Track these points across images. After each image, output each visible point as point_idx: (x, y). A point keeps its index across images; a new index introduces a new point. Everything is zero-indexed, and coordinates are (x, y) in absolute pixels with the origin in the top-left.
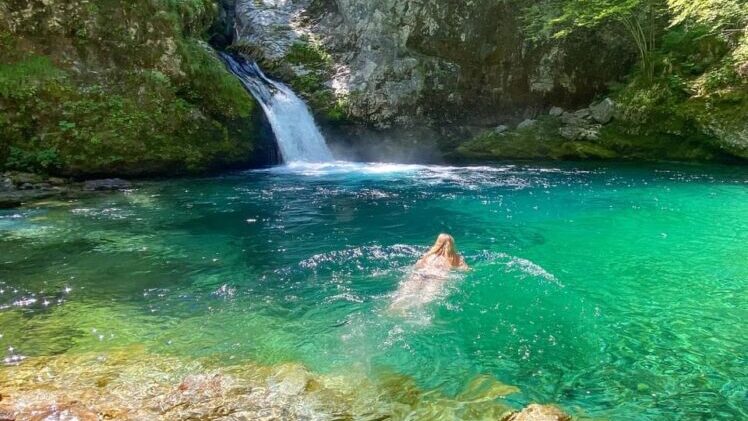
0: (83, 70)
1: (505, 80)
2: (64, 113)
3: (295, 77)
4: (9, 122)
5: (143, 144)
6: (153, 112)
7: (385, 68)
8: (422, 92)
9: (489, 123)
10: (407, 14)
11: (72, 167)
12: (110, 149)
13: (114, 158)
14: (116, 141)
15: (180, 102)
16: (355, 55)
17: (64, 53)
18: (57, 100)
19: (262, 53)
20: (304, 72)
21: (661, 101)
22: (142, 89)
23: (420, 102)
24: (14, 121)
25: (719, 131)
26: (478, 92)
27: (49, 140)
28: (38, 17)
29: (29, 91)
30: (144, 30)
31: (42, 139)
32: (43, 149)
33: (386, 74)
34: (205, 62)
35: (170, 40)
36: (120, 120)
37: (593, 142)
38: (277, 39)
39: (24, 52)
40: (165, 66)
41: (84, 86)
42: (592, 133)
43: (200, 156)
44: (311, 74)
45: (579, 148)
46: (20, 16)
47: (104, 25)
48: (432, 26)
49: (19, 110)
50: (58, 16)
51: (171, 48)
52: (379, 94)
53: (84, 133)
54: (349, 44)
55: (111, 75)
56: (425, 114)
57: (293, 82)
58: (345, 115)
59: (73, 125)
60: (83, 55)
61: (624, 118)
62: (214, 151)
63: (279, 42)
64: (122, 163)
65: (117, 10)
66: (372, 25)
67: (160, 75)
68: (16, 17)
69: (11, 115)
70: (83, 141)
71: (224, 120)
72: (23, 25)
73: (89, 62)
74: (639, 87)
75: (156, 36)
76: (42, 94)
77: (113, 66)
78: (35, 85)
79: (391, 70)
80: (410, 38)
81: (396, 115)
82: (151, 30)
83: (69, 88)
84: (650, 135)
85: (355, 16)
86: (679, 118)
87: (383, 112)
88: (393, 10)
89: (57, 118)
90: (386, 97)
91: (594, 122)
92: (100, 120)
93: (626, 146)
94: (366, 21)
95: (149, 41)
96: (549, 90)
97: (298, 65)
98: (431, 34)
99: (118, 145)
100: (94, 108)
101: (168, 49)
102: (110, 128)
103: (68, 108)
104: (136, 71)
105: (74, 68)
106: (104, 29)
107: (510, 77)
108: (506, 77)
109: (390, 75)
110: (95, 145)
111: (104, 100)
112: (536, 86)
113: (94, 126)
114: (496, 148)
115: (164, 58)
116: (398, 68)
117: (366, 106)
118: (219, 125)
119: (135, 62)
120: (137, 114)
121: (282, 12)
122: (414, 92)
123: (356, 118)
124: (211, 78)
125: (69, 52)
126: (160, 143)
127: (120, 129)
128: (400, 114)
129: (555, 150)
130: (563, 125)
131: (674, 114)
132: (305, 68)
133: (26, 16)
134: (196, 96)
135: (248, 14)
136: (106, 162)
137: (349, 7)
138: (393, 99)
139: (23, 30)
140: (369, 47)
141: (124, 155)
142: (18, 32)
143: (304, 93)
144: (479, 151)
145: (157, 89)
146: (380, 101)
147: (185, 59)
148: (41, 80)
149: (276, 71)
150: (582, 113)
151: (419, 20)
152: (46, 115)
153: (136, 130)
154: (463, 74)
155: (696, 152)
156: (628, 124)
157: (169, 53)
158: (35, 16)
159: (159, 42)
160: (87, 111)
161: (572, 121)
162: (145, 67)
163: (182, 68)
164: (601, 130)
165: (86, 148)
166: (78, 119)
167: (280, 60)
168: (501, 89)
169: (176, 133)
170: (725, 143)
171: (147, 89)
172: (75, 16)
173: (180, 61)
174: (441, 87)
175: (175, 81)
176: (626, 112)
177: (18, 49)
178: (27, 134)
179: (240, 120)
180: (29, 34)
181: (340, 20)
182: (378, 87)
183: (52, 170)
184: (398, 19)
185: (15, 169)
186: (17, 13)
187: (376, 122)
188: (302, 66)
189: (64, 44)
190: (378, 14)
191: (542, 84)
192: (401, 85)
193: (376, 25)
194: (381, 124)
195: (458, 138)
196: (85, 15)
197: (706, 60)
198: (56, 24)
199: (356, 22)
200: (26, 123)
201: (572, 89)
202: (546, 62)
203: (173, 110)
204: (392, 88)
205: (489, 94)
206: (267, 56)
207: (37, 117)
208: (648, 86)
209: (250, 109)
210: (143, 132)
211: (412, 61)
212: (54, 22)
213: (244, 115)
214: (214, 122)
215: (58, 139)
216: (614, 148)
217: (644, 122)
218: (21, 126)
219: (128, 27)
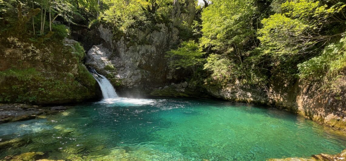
0: (46, 72)
1: (161, 76)
2: (40, 85)
3: (107, 74)
4: (19, 88)
5: (65, 94)
6: (68, 85)
7: (132, 73)
8: (141, 79)
9: (157, 86)
10: (138, 59)
11: (40, 102)
12: (55, 96)
13: (56, 99)
14: (57, 94)
15: (76, 82)
16: (124, 69)
17: (40, 67)
18: (38, 81)
19: (97, 67)
20: (109, 73)
21: (198, 84)
22: (65, 78)
23: (140, 81)
24: (20, 87)
25: (212, 92)
26: (154, 79)
27: (34, 94)
28: (32, 56)
29: (29, 79)
30: (68, 62)
31: (31, 93)
32: (31, 96)
33: (132, 74)
34: (84, 71)
35: (76, 65)
36: (59, 87)
37: (183, 93)
38: (102, 63)
39: (26, 66)
40: (73, 72)
41: (47, 77)
42: (183, 90)
43: (81, 97)
44: (111, 73)
45: (181, 94)
46: (27, 55)
47: (55, 59)
48: (144, 62)
49: (23, 84)
50: (40, 56)
51: (76, 67)
52: (130, 79)
53: (47, 91)
54: (122, 66)
55: (55, 74)
56: (141, 84)
57: (106, 75)
58: (121, 84)
59: (43, 89)
60: (46, 67)
61: (191, 87)
62: (85, 96)
63: (102, 64)
64: (58, 100)
65: (60, 55)
66: (129, 61)
67: (71, 74)
68: (25, 55)
69: (20, 86)
70: (46, 94)
71: (87, 86)
72: (27, 58)
73: (48, 69)
74: (193, 80)
75: (72, 63)
76: (33, 79)
77: (56, 71)
78: (31, 76)
79: (134, 73)
80: (138, 65)
81: (134, 85)
82: (70, 62)
83: (42, 78)
84: (197, 91)
85: (125, 59)
86: (203, 88)
87: (131, 84)
88: (135, 58)
89: (37, 87)
90: (132, 80)
91: (183, 87)
92: (52, 87)
93: (191, 94)
94: (128, 60)
95: (69, 65)
96: (171, 78)
97: (107, 71)
98: (144, 64)
99: (58, 95)
100: (50, 84)
101: (75, 67)
102: (55, 90)
103: (42, 84)
104: (64, 73)
105: (43, 71)
106: (55, 61)
107: (162, 75)
108: (161, 75)
109: (134, 74)
110: (50, 95)
111: (54, 81)
112: (168, 78)
113: (50, 89)
114: (161, 94)
115: (74, 69)
116: (136, 72)
117: (126, 82)
118: (86, 88)
119: (64, 70)
120: (64, 86)
121: (103, 56)
122: (139, 79)
123: (124, 85)
124: (85, 75)
125: (42, 66)
126: (70, 94)
127: (58, 90)
128: (135, 84)
129: (175, 95)
130: (176, 88)
131: (202, 87)
132: (110, 72)
133: (28, 55)
134: (80, 80)
135: (93, 56)
136: (53, 100)
137: (124, 56)
138: (134, 80)
139: (27, 59)
140: (128, 67)
141: (59, 98)
142: (25, 60)
143: (109, 78)
144: (156, 94)
145: (70, 78)
146: (130, 81)
147: (79, 70)
148: (33, 75)
149: (101, 72)
150: (179, 85)
151: (141, 61)
152: (33, 86)
153: (63, 90)
154: (151, 74)
155: (207, 96)
156: (191, 89)
157: (75, 68)
158: (31, 56)
159: (72, 65)
160: (48, 85)
161: (178, 87)
162: (67, 72)
163: (78, 72)
164: (185, 90)
165: (47, 96)
166: (45, 87)
167: (102, 69)
168: (160, 78)
169: (74, 91)
170: (213, 94)
171: (67, 78)
172: (46, 56)
173: (77, 70)
174: (145, 77)
175: (75, 75)
176: (191, 86)
177: (24, 65)
178: (25, 92)
179: (91, 86)
180: (28, 60)
181: (120, 59)
182: (130, 77)
183: (33, 103)
184: (136, 60)
185: (18, 103)
186: (25, 54)
187: (129, 86)
188: (109, 71)
189: (40, 64)
190: (131, 59)
191: (170, 77)
192: (136, 77)
193: (130, 61)
194: (130, 87)
195: (150, 91)
196: (49, 56)
197: (207, 75)
198: (39, 58)
199: (125, 60)
200: (25, 88)
201: (176, 79)
202: (171, 72)
203: (74, 84)
204: (134, 78)
205: (157, 79)
206: (98, 68)
207: (30, 86)
208: (195, 80)
209: (95, 83)
210: (66, 90)
211: (139, 71)
212: (38, 58)
213: (93, 85)
214: (84, 87)
215: (37, 93)
216: (189, 94)
217: (195, 88)
218: (23, 89)
219: (62, 60)
